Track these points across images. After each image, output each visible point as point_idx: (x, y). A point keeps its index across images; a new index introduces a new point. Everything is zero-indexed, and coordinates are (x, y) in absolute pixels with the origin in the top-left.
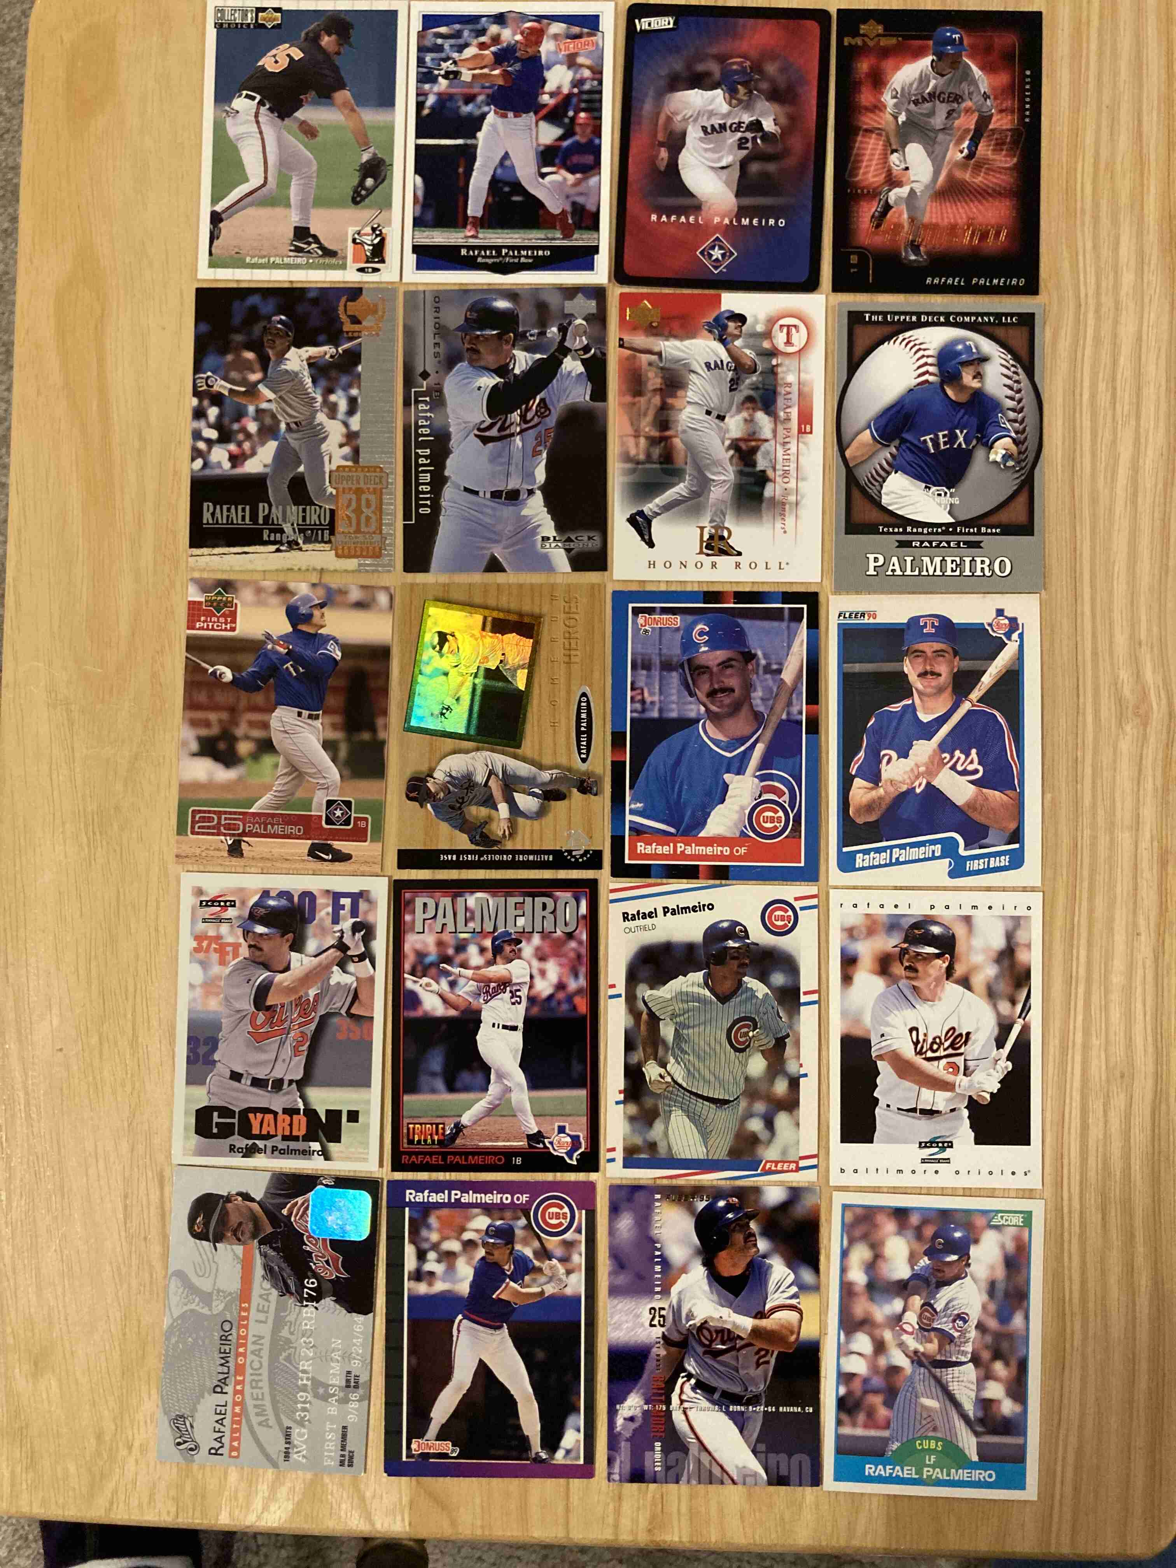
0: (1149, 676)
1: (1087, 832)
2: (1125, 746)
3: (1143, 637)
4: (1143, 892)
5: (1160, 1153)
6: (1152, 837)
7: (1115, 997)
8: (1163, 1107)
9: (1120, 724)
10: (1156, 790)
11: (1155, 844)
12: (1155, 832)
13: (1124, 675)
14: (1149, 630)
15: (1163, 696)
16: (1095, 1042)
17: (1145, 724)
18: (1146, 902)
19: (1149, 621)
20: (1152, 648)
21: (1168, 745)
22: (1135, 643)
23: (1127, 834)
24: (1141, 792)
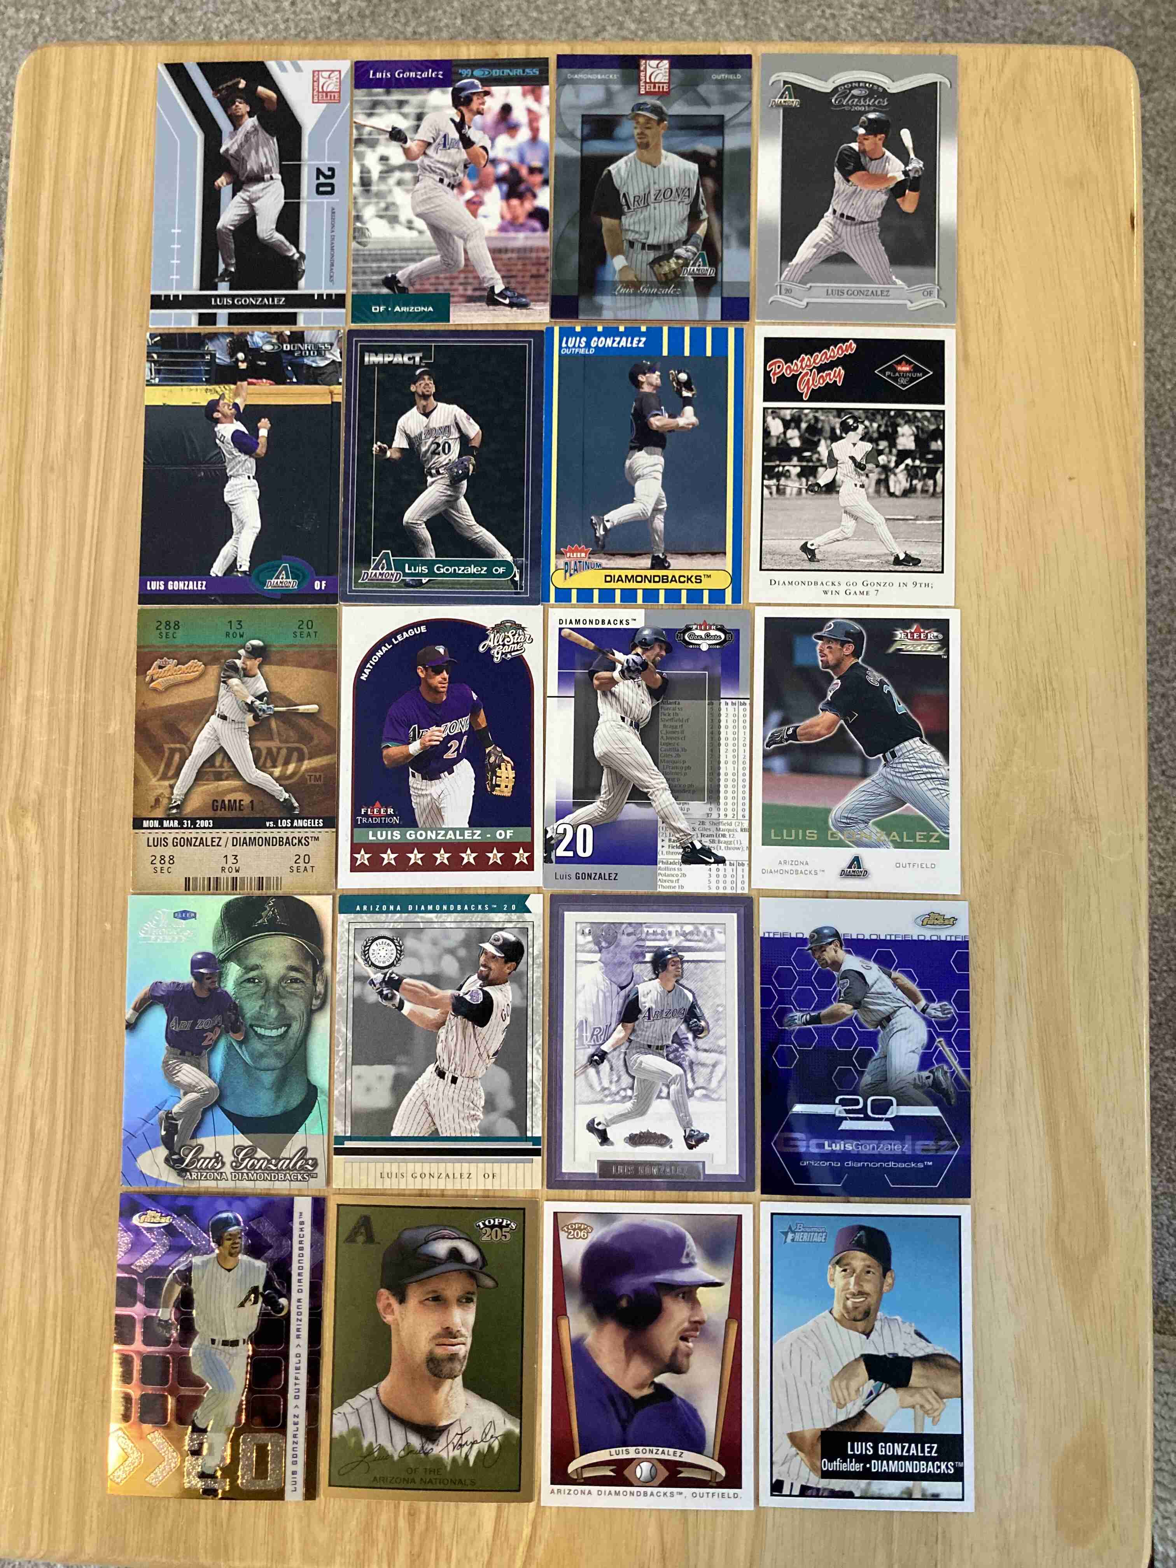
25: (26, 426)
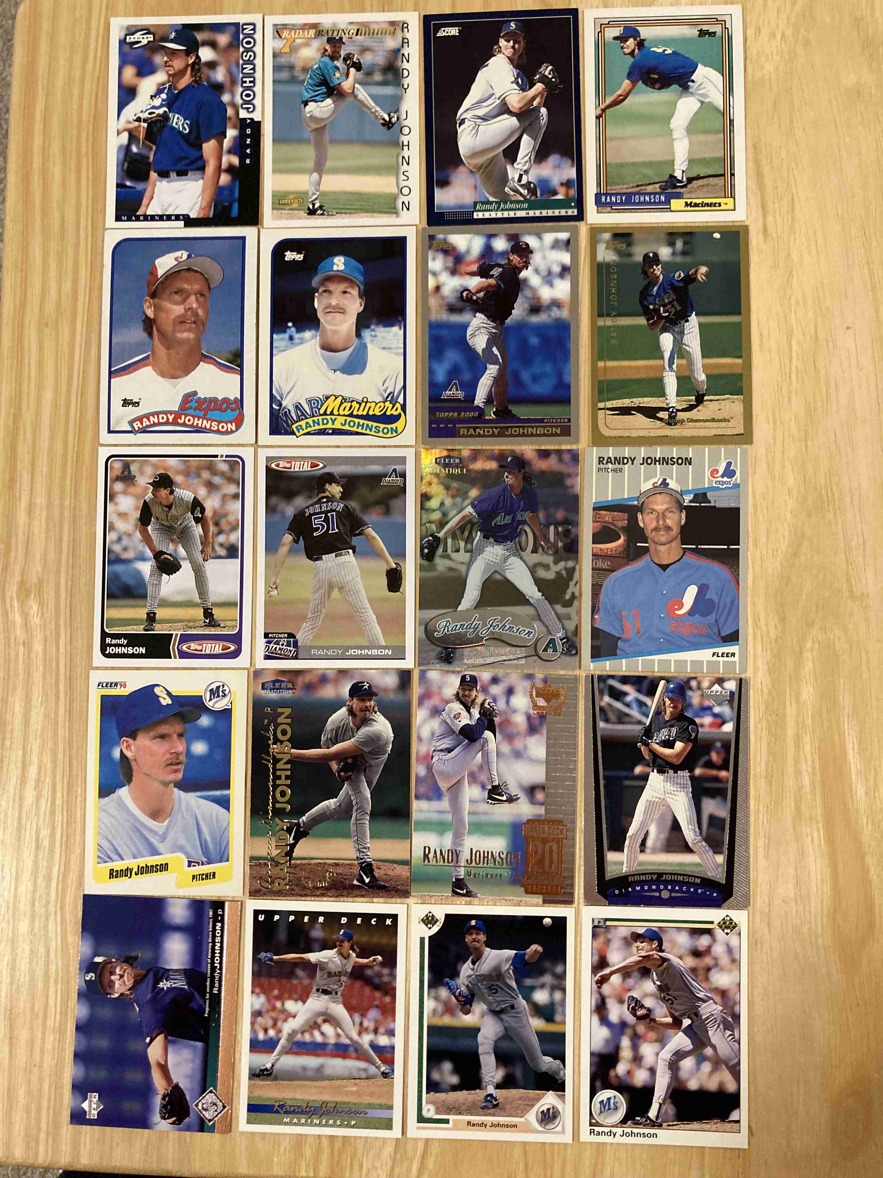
0: (18, 619)
1: (67, 503)
2: (37, 568)
3: (22, 649)
4: (27, 459)
5: (22, 270)
6: (20, 499)
7: (49, 383)
8: (18, 302)
9: (40, 583)
10: (16, 534)
11: (18, 495)
12: (18, 503)
13: (36, 620)
14: (17, 655)
15: (8, 605)
16: (66, 349)
17: (22, 583)
18: (26, 450)
19: (17, 661)
20: (15, 641)
21: (5, 568)
22: (28, 644)
23: (38, 501)
24: (26, 532)
25: (25, 290)
